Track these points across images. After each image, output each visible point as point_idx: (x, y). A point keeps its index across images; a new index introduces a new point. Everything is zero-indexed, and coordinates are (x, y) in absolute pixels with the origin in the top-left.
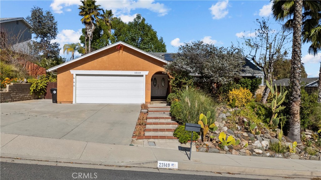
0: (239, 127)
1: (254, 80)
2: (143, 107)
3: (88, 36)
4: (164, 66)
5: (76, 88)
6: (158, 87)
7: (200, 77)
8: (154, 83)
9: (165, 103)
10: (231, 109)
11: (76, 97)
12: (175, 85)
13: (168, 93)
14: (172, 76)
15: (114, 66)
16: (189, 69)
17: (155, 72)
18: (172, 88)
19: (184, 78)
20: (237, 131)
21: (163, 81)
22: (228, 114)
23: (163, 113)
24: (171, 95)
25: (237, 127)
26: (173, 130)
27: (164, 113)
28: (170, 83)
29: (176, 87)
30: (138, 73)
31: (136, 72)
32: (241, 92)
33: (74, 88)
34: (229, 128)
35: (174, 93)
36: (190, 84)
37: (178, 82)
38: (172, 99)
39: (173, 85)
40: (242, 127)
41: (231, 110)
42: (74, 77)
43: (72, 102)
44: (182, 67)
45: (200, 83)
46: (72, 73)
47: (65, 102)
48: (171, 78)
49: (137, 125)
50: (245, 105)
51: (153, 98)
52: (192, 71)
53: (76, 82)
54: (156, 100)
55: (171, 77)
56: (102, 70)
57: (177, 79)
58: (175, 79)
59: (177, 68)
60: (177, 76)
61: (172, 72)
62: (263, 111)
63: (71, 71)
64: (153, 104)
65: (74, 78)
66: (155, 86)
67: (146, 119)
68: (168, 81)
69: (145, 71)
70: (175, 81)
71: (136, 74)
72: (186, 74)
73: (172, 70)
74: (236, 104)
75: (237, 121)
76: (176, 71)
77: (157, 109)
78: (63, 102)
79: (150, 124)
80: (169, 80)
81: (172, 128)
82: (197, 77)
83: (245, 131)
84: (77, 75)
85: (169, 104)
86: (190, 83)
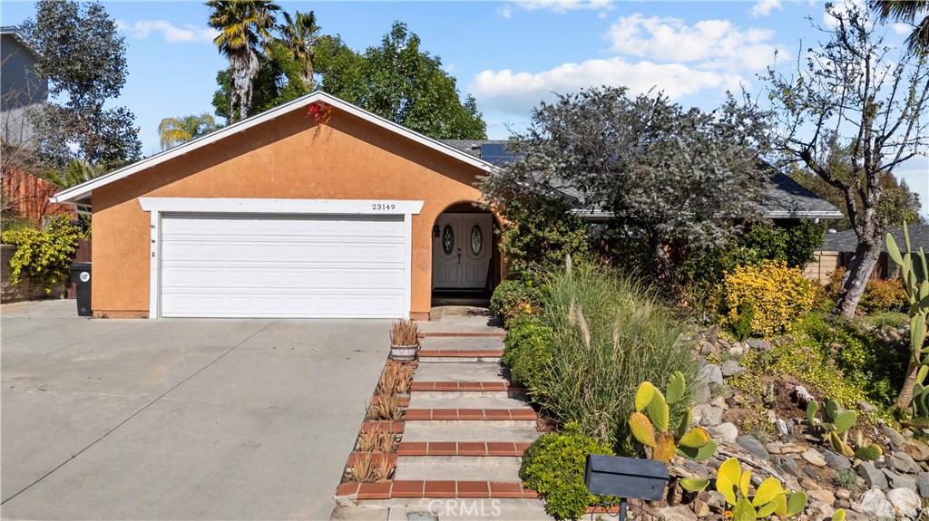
0: (781, 422)
1: (797, 233)
2: (399, 340)
3: (238, 92)
4: (479, 181)
5: (160, 261)
6: (459, 255)
7: (612, 223)
8: (444, 244)
9: (482, 313)
10: (738, 344)
11: (160, 293)
12: (519, 251)
13: (493, 278)
14: (510, 219)
15: (298, 184)
16: (572, 192)
17: (446, 204)
18: (510, 262)
19: (555, 223)
20: (780, 444)
21: (476, 235)
22: (733, 367)
23: (475, 360)
24: (504, 289)
25: (774, 421)
26: (517, 452)
27: (479, 362)
28: (500, 245)
29: (525, 258)
30: (386, 206)
31: (377, 202)
32: (769, 279)
33: (154, 262)
34: (741, 427)
35: (517, 281)
36: (577, 249)
37: (531, 240)
38: (509, 302)
39: (513, 250)
40: (796, 422)
41: (737, 349)
42: (152, 223)
43: (144, 314)
44: (546, 185)
45: (612, 242)
46: (145, 209)
47: (121, 315)
48: (505, 226)
49: (367, 419)
50: (789, 327)
51: (441, 296)
52: (582, 200)
53: (161, 241)
54: (449, 300)
55: (506, 222)
56: (254, 196)
57: (529, 231)
58: (521, 228)
59: (528, 188)
60: (529, 216)
61: (508, 204)
62: (859, 354)
63: (141, 199)
64: (438, 318)
65: (153, 227)
66: (448, 252)
67: (408, 392)
68: (494, 235)
69: (411, 199)
70: (521, 235)
71: (377, 212)
72: (558, 210)
73: (509, 195)
74: (756, 326)
75: (772, 398)
76: (524, 200)
77: (452, 343)
78: (115, 314)
79: (423, 415)
80: (497, 232)
81: (514, 440)
82: (599, 221)
83: (808, 441)
84: (164, 215)
85: (499, 321)
86: (574, 245)
